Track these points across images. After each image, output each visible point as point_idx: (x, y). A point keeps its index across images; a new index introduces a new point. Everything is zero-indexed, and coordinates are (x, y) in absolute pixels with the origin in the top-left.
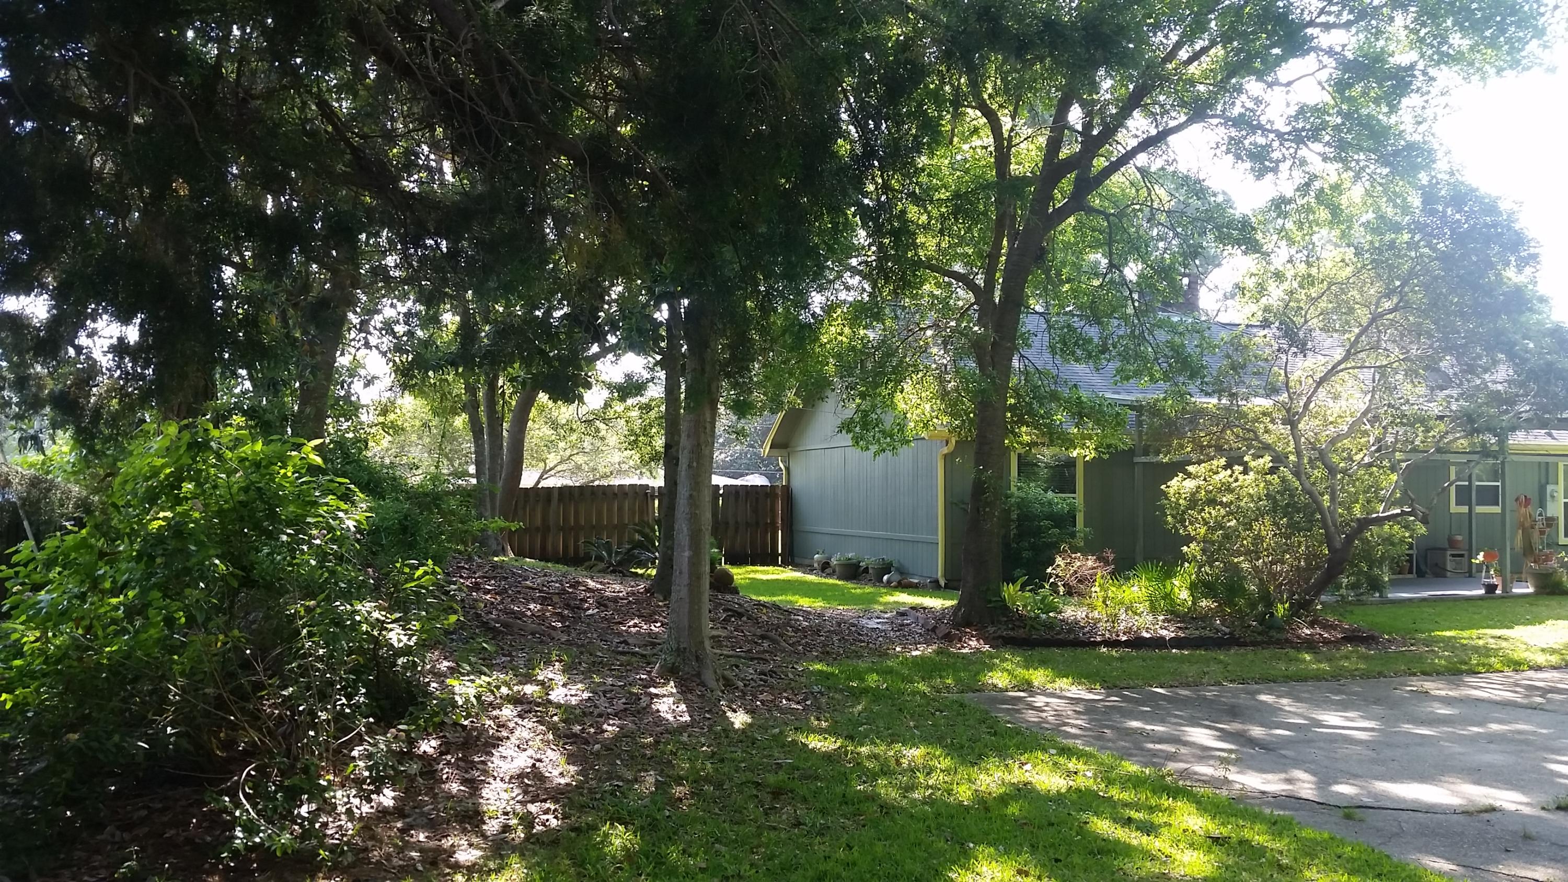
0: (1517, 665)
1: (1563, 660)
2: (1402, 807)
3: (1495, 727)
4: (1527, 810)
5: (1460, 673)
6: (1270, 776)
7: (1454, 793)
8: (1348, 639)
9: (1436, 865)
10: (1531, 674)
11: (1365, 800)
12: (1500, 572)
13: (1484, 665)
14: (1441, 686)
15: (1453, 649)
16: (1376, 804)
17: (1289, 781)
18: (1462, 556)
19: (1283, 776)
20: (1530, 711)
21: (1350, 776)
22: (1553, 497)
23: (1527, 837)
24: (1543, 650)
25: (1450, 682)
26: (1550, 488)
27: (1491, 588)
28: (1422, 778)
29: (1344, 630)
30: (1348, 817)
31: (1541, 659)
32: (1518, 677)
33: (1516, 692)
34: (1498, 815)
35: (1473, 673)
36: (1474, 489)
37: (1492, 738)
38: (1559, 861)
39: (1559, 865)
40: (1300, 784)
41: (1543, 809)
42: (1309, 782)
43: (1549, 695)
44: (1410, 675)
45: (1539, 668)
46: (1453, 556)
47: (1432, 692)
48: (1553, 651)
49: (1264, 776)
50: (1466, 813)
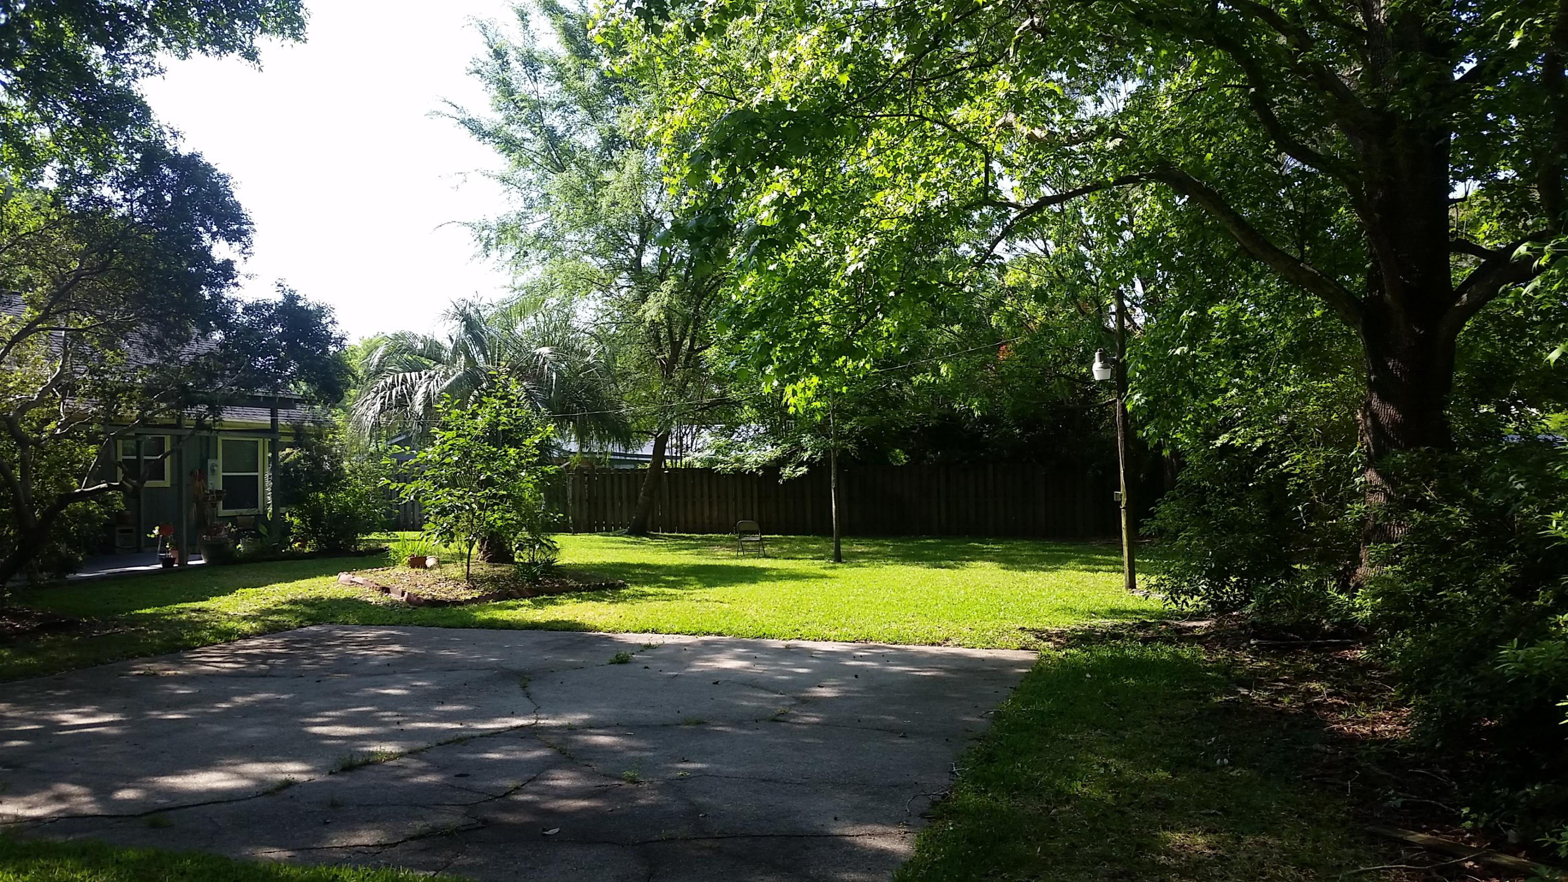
0: (228, 635)
1: (265, 625)
2: (202, 801)
3: (239, 700)
4: (317, 778)
5: (177, 649)
6: (34, 798)
7: (242, 776)
8: (42, 629)
9: (272, 855)
10: (241, 643)
11: (160, 801)
12: (176, 546)
13: (198, 639)
14: (166, 667)
15: (160, 626)
16: (174, 804)
17: (60, 798)
18: (130, 531)
19: (50, 793)
20: (261, 679)
21: (129, 781)
22: (213, 471)
23: (334, 805)
24: (244, 618)
25: (173, 662)
26: (210, 462)
27: (168, 562)
28: (206, 765)
29: (39, 619)
30: (154, 825)
31: (246, 627)
32: (232, 647)
33: (239, 663)
34: (296, 788)
35: (191, 649)
36: (142, 463)
37: (246, 712)
38: (373, 821)
39: (376, 825)
40: (75, 800)
41: (331, 773)
42: (85, 795)
43: (270, 661)
44: (128, 658)
45: (246, 636)
46: (122, 531)
47: (161, 673)
48: (254, 619)
49: (27, 799)
50: (266, 793)
